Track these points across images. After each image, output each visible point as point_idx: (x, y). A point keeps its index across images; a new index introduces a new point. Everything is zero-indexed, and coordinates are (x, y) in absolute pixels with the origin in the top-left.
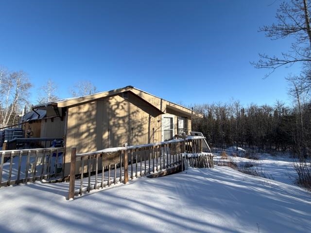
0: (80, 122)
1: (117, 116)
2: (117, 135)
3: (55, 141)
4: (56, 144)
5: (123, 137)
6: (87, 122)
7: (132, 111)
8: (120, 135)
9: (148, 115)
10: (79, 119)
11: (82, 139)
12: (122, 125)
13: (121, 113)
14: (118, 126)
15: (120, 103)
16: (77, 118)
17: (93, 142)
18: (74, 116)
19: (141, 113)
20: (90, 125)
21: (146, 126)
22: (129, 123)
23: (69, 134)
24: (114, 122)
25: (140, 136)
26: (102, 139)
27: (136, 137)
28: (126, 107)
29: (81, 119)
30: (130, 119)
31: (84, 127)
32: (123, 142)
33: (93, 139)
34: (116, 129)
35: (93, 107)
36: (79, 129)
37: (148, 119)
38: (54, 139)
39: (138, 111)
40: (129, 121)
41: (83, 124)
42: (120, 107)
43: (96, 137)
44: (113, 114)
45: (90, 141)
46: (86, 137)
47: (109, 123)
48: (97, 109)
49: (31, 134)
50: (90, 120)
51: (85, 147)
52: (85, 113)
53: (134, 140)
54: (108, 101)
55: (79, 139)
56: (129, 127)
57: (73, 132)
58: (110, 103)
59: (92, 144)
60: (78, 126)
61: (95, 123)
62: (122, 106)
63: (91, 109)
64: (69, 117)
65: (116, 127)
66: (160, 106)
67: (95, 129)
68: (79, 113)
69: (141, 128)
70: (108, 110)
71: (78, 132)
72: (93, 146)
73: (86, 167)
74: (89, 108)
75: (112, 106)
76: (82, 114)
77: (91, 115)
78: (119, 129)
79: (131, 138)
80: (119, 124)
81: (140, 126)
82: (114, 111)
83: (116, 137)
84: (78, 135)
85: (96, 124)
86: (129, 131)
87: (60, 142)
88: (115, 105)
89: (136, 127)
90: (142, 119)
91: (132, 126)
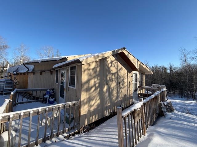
0: (90, 77)
1: (112, 72)
2: (111, 88)
3: (49, 91)
4: (50, 93)
5: (114, 89)
6: (94, 77)
7: (119, 68)
8: (113, 88)
9: (127, 71)
10: (89, 75)
11: (91, 93)
12: (114, 80)
13: (113, 70)
14: (112, 80)
15: (113, 61)
16: (88, 74)
17: (98, 95)
18: (86, 72)
19: (123, 69)
20: (96, 80)
21: (125, 80)
22: (117, 78)
23: (83, 89)
24: (110, 78)
25: (123, 88)
26: (103, 92)
27: (121, 89)
28: (116, 65)
29: (90, 75)
30: (118, 75)
31: (92, 82)
32: (114, 93)
33: (98, 92)
34: (111, 83)
35: (97, 65)
36: (89, 84)
37: (127, 74)
38: (47, 90)
39: (122, 68)
40: (117, 76)
41: (92, 79)
42: (113, 65)
43: (99, 90)
44: (109, 71)
45: (96, 94)
46: (94, 91)
47: (107, 78)
48: (100, 66)
49: (17, 83)
50: (96, 75)
51: (93, 100)
52: (93, 69)
53: (120, 91)
54: (106, 60)
55: (89, 93)
56: (118, 81)
57: (85, 87)
58: (107, 62)
59: (97, 97)
60: (88, 81)
61: (99, 78)
62: (114, 64)
63: (96, 66)
64: (83, 73)
65: (111, 81)
66: (136, 65)
67: (99, 83)
68: (89, 70)
69: (123, 82)
70: (106, 67)
71: (89, 87)
72: (98, 98)
73: (94, 117)
74: (95, 66)
75: (108, 64)
76: (91, 71)
77: (96, 71)
78: (112, 83)
79: (119, 90)
80: (112, 79)
81: (123, 80)
82: (110, 68)
83: (111, 90)
84: (88, 89)
85: (100, 80)
86: (118, 85)
87: (52, 91)
88: (110, 63)
89: (121, 81)
90: (124, 75)
91: (119, 81)
